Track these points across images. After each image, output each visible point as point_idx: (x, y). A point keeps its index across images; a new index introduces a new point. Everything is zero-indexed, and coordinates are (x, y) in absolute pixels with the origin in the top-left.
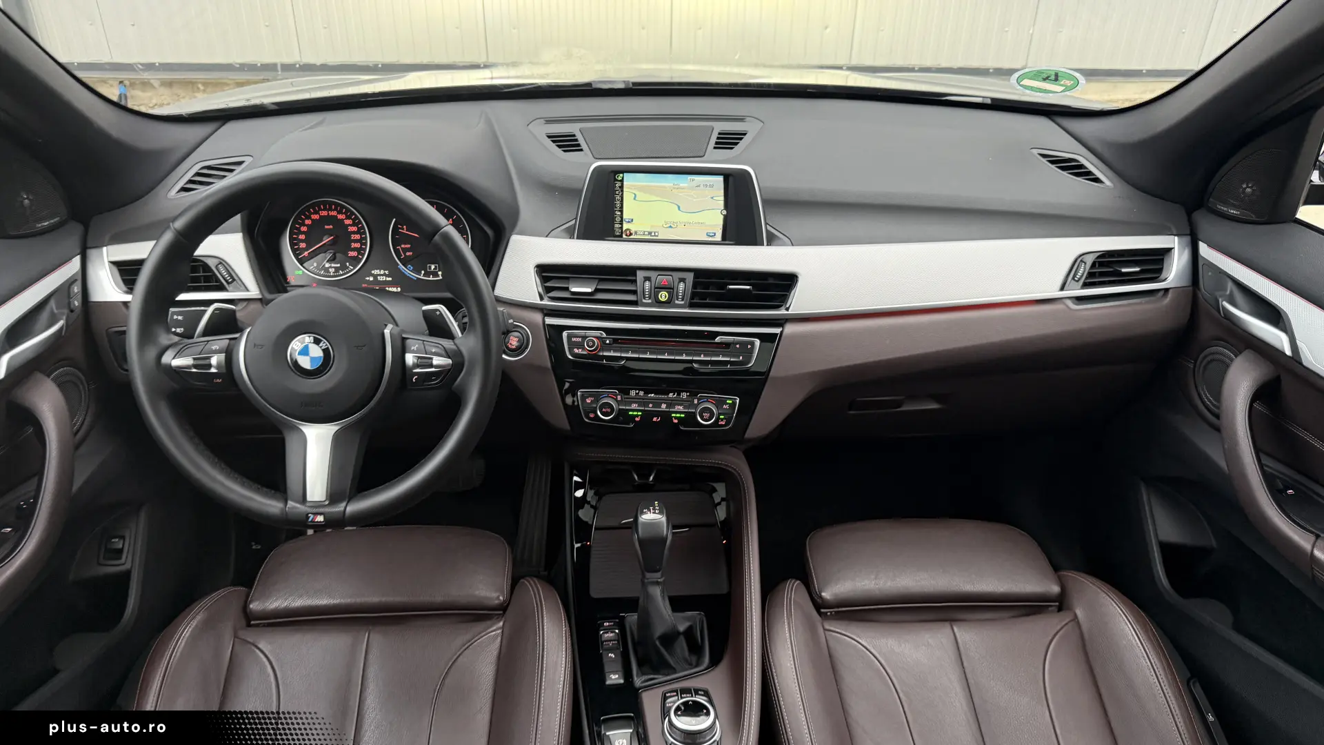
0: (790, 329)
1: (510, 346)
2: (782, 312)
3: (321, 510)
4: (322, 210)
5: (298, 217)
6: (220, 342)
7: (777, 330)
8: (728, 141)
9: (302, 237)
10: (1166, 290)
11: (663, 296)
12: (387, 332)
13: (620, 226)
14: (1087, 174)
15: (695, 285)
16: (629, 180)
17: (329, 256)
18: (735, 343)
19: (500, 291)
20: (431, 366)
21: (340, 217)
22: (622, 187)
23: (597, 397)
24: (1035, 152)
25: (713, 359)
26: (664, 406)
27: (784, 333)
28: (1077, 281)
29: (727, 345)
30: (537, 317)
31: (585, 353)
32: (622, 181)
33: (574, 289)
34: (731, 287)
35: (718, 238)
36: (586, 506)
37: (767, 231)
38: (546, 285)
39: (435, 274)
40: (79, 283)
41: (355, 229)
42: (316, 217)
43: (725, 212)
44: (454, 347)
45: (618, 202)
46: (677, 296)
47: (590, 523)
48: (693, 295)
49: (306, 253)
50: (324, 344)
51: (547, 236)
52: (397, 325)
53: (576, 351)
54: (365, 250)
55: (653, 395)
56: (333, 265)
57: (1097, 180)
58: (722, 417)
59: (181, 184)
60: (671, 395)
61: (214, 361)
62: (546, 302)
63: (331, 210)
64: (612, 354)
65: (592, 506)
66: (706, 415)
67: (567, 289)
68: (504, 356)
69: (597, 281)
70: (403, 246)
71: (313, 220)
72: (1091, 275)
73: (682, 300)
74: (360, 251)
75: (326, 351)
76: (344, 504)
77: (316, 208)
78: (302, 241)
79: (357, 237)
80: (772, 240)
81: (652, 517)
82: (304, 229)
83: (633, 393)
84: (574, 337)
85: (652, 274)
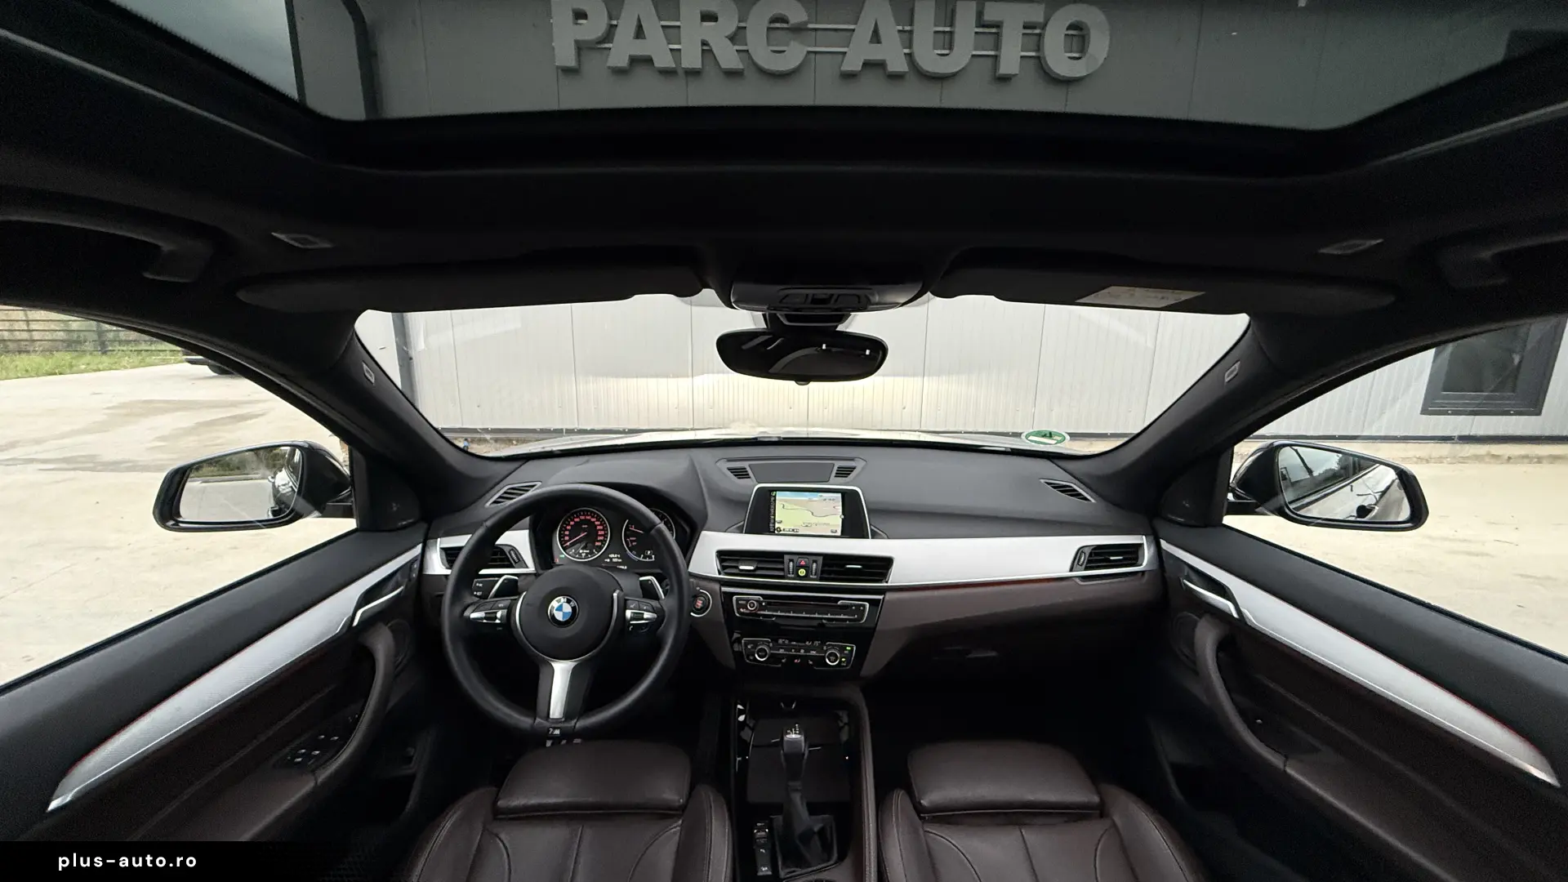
0: (889, 596)
1: (696, 606)
2: (883, 584)
3: (559, 725)
4: (582, 515)
5: (566, 520)
6: (504, 602)
7: (881, 597)
8: (844, 472)
9: (567, 533)
10: (1143, 572)
11: (802, 572)
12: (615, 595)
13: (773, 525)
14: (1078, 495)
15: (824, 565)
16: (780, 496)
17: (583, 545)
18: (852, 605)
19: (692, 569)
20: (643, 619)
21: (593, 520)
22: (775, 500)
23: (755, 644)
24: (1042, 481)
25: (837, 617)
26: (802, 651)
27: (885, 599)
28: (1081, 565)
29: (846, 607)
30: (716, 586)
31: (748, 612)
32: (775, 497)
33: (742, 567)
34: (848, 566)
35: (839, 534)
36: (746, 729)
37: (871, 530)
38: (723, 564)
39: (650, 557)
40: (418, 562)
41: (601, 527)
42: (577, 520)
43: (843, 517)
44: (659, 606)
45: (772, 511)
46: (812, 572)
47: (748, 741)
48: (823, 572)
49: (568, 544)
50: (573, 603)
51: (725, 532)
52: (622, 590)
53: (742, 610)
54: (606, 541)
55: (795, 643)
56: (585, 551)
57: (1086, 499)
58: (843, 660)
59: (494, 498)
60: (807, 643)
61: (499, 615)
62: (723, 576)
63: (588, 515)
64: (766, 613)
65: (750, 727)
66: (832, 658)
68: (692, 614)
69: (758, 562)
70: (631, 539)
71: (575, 522)
72: (1089, 561)
73: (815, 576)
74: (603, 542)
75: (574, 609)
76: (575, 721)
77: (578, 515)
78: (567, 535)
79: (603, 533)
80: (875, 535)
81: (793, 736)
82: (569, 528)
83: (780, 641)
84: (741, 601)
85: (795, 558)
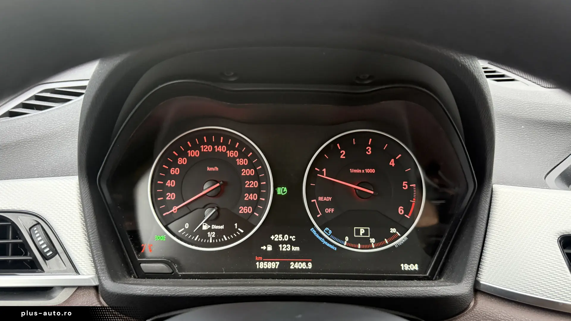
4: (204, 144)
5: (168, 153)
9: (171, 183)
17: (210, 213)
21: (231, 154)
39: (365, 243)
41: (251, 172)
42: (194, 154)
49: (175, 209)
54: (265, 204)
56: (214, 227)
63: (219, 144)
70: (320, 199)
71: (190, 159)
74: (258, 205)
77: (196, 140)
78: (171, 190)
79: (254, 184)
82: (175, 171)
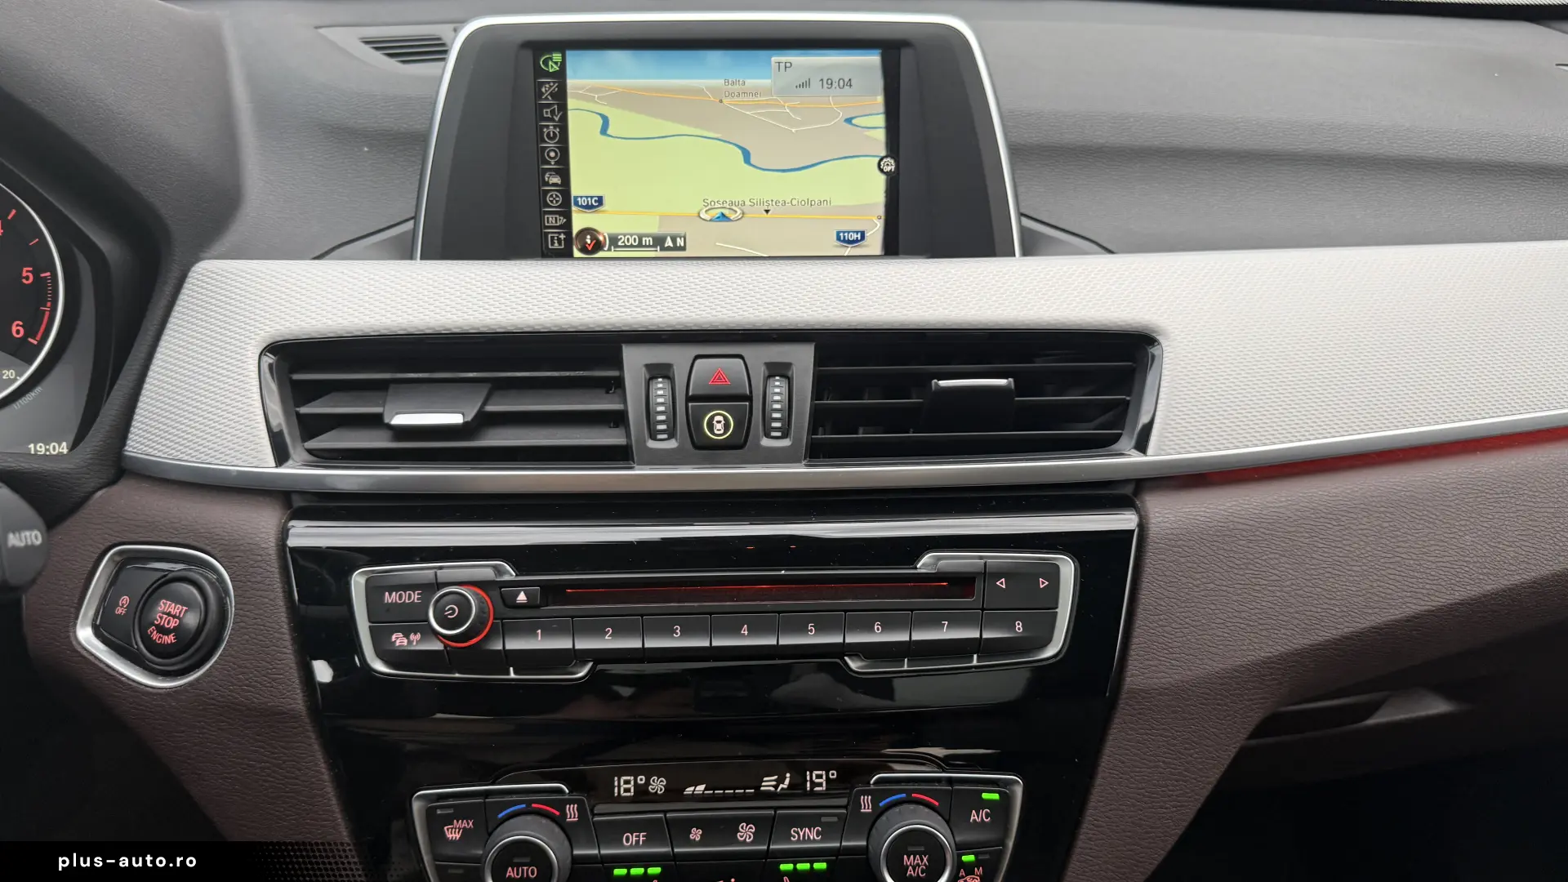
0: (1162, 515)
1: (155, 636)
2: (1125, 459)
7: (1125, 521)
11: (719, 423)
13: (562, 220)
15: (821, 385)
18: (988, 574)
22: (561, 95)
23: (486, 818)
25: (917, 637)
26: (746, 832)
27: (1154, 530)
29: (961, 583)
30: (260, 524)
31: (437, 646)
32: (561, 76)
33: (400, 419)
34: (943, 383)
35: (873, 241)
38: (304, 410)
43: (890, 165)
45: (551, 144)
46: (766, 419)
48: (818, 418)
51: (317, 259)
53: (399, 640)
55: (701, 788)
58: (969, 858)
60: (768, 783)
62: (296, 469)
64: (538, 642)
66: (915, 864)
67: (375, 421)
69: (484, 390)
73: (785, 436)
80: (1032, 246)
83: (625, 786)
84: (392, 589)
85: (677, 356)
